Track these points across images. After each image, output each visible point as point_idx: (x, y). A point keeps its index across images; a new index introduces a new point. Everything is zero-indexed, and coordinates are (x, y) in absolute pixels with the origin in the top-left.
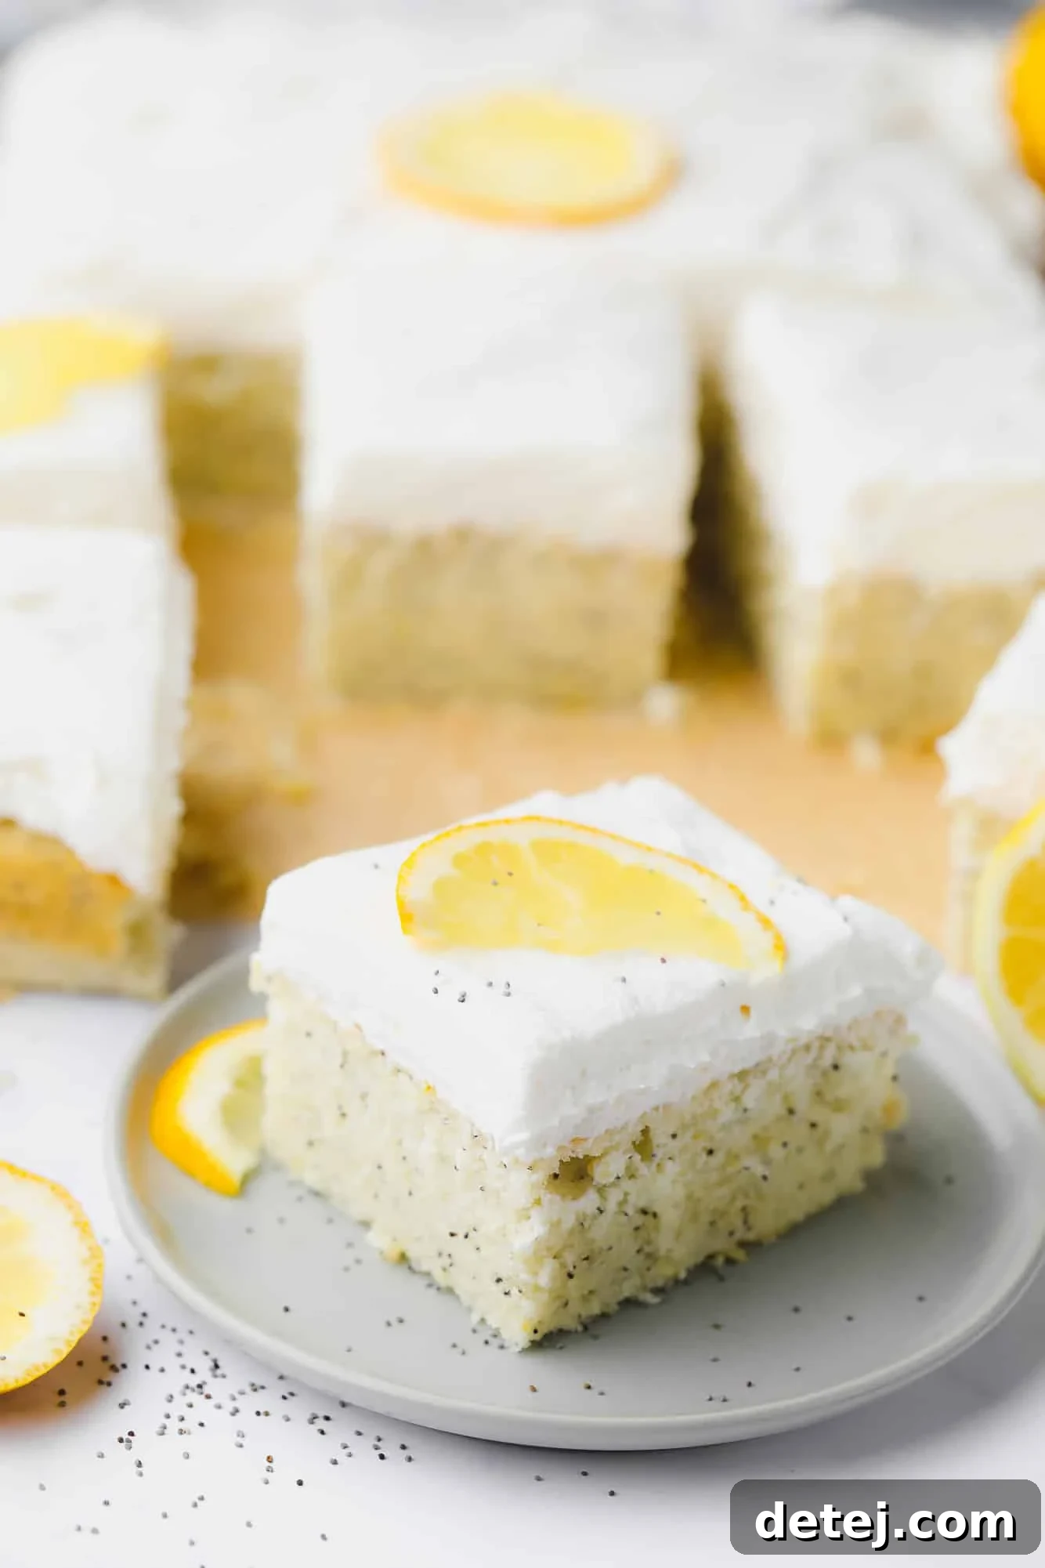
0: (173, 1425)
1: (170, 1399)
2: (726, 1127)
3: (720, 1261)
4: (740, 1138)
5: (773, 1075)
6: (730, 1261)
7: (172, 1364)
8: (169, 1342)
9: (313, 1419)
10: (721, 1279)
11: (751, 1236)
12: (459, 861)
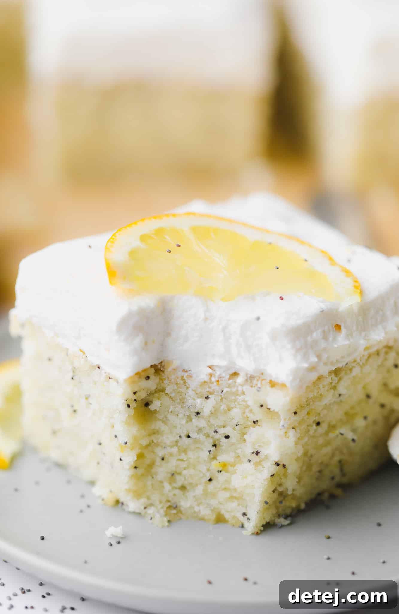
2: (327, 407)
3: (326, 495)
4: (336, 414)
5: (356, 371)
9: (63, 609)
10: (328, 507)
11: (345, 480)
12: (143, 238)
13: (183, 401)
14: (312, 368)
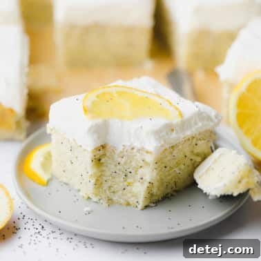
0: (32, 242)
1: (31, 236)
2: (169, 161)
3: (169, 195)
4: (173, 163)
5: (180, 147)
6: (172, 195)
7: (32, 228)
8: (31, 222)
9: (68, 238)
10: (170, 199)
11: (177, 189)
13: (113, 159)
14: (162, 146)
